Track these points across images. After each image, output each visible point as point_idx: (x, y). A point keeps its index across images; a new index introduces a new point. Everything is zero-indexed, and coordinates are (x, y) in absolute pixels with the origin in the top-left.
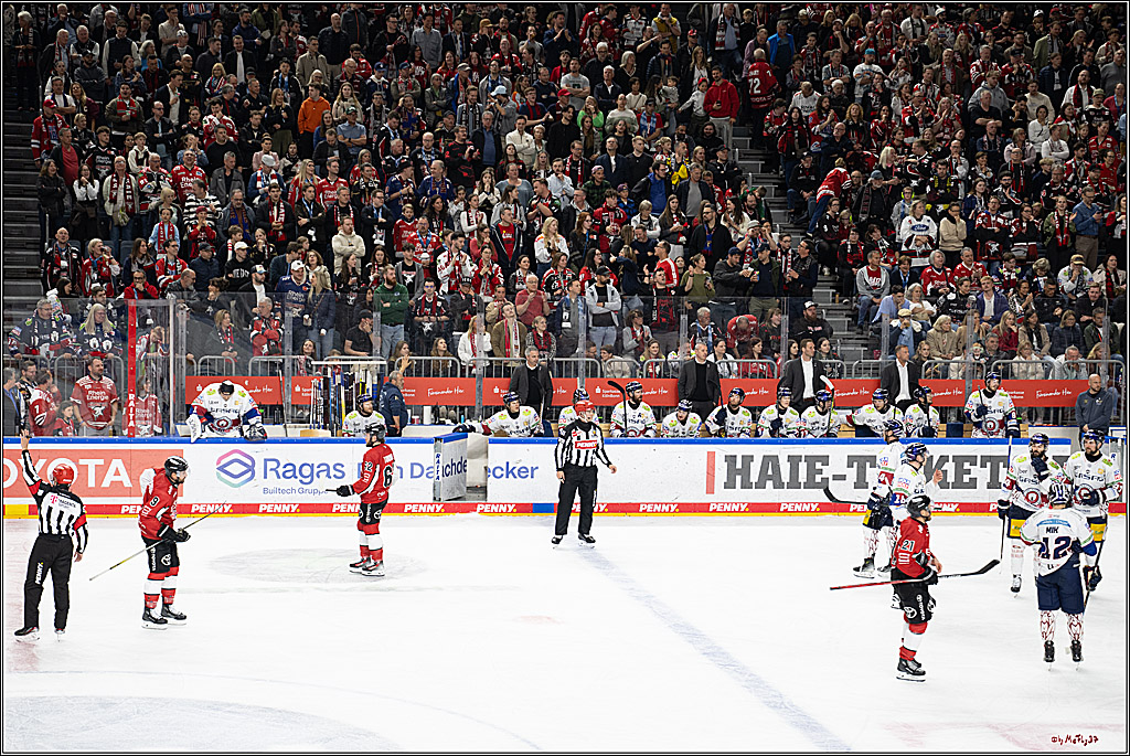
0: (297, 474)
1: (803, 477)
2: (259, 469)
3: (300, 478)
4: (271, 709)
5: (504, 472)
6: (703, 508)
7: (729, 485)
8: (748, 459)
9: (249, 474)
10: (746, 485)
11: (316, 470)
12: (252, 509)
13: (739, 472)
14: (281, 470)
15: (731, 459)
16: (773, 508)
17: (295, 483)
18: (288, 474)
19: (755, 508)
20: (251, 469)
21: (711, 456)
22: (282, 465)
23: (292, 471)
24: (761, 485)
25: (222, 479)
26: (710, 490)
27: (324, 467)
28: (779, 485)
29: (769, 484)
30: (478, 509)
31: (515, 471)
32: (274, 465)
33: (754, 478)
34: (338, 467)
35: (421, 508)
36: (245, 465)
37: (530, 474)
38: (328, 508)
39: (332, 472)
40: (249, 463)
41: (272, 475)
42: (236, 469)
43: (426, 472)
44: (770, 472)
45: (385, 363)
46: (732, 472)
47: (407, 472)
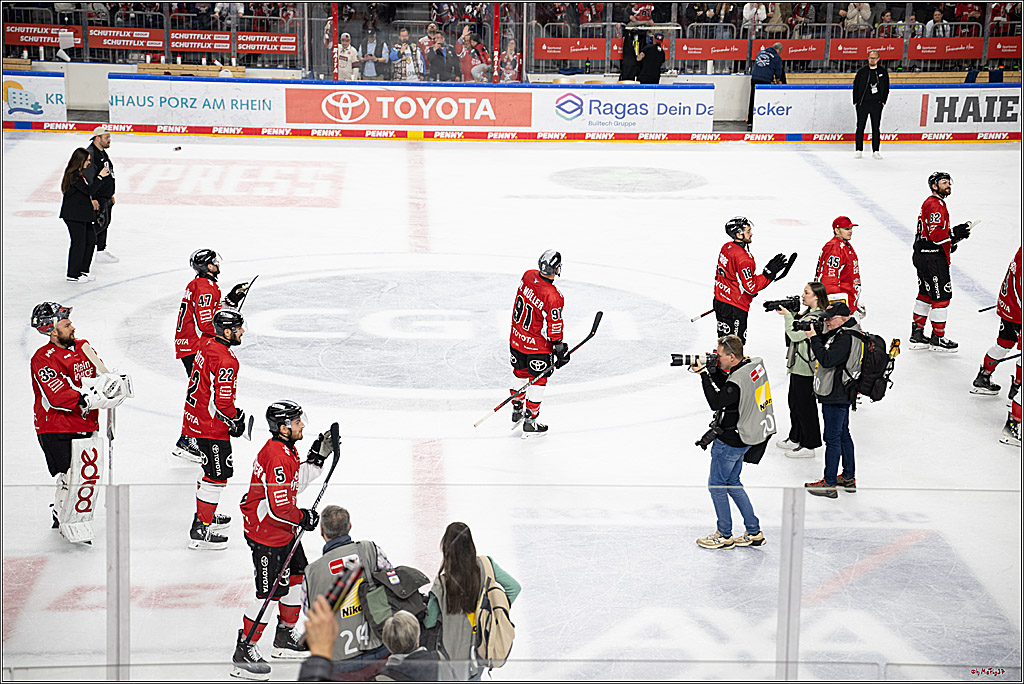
0: (614, 111)
1: (997, 113)
2: (586, 107)
3: (615, 114)
4: (593, 285)
5: (766, 111)
6: (917, 137)
7: (939, 119)
8: (953, 100)
9: (579, 111)
10: (952, 119)
11: (627, 108)
12: (581, 136)
13: (946, 109)
14: (602, 108)
15: (941, 100)
16: (972, 137)
17: (612, 118)
18: (607, 111)
19: (957, 137)
20: (580, 107)
21: (926, 98)
22: (603, 104)
23: (612, 109)
24: (963, 119)
25: (559, 115)
26: (923, 123)
27: (633, 107)
28: (977, 119)
29: (970, 118)
30: (746, 138)
31: (775, 110)
32: (597, 104)
33: (958, 114)
34: (644, 107)
35: (704, 137)
36: (576, 104)
37: (785, 112)
38: (635, 137)
39: (639, 110)
40: (579, 103)
41: (595, 111)
42: (569, 107)
43: (708, 110)
44: (971, 110)
45: (680, 28)
46: (941, 109)
47: (694, 110)
